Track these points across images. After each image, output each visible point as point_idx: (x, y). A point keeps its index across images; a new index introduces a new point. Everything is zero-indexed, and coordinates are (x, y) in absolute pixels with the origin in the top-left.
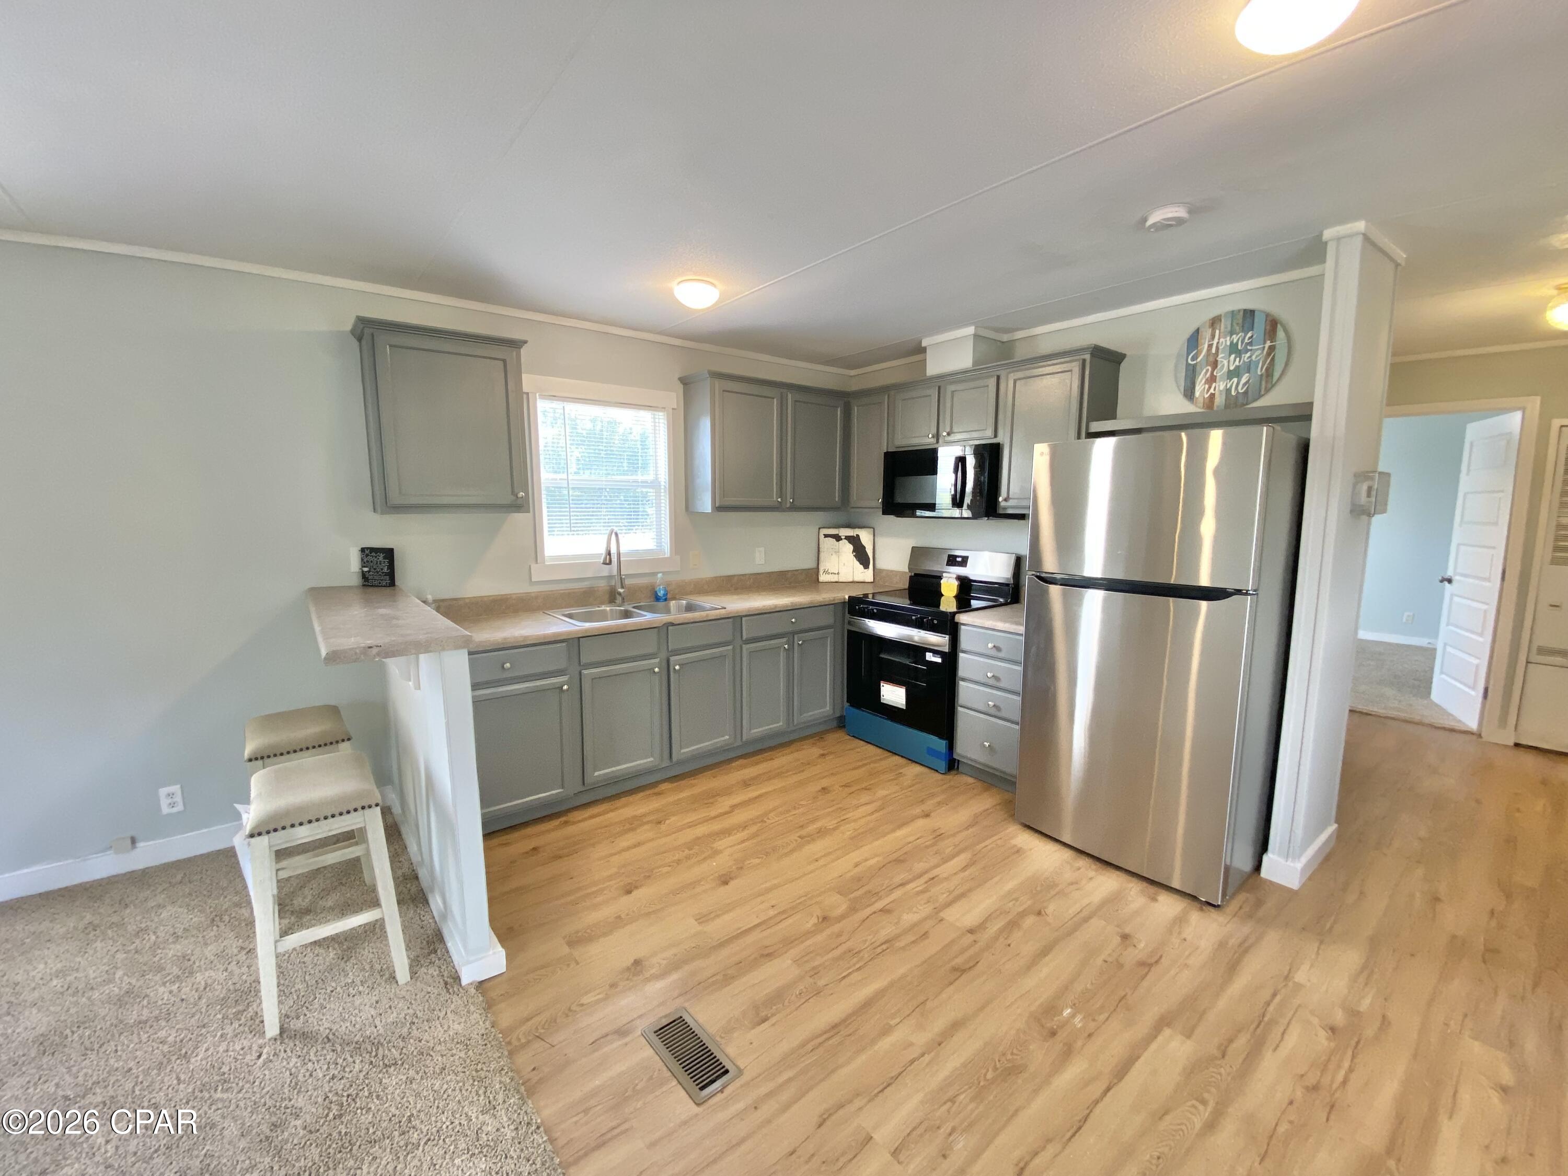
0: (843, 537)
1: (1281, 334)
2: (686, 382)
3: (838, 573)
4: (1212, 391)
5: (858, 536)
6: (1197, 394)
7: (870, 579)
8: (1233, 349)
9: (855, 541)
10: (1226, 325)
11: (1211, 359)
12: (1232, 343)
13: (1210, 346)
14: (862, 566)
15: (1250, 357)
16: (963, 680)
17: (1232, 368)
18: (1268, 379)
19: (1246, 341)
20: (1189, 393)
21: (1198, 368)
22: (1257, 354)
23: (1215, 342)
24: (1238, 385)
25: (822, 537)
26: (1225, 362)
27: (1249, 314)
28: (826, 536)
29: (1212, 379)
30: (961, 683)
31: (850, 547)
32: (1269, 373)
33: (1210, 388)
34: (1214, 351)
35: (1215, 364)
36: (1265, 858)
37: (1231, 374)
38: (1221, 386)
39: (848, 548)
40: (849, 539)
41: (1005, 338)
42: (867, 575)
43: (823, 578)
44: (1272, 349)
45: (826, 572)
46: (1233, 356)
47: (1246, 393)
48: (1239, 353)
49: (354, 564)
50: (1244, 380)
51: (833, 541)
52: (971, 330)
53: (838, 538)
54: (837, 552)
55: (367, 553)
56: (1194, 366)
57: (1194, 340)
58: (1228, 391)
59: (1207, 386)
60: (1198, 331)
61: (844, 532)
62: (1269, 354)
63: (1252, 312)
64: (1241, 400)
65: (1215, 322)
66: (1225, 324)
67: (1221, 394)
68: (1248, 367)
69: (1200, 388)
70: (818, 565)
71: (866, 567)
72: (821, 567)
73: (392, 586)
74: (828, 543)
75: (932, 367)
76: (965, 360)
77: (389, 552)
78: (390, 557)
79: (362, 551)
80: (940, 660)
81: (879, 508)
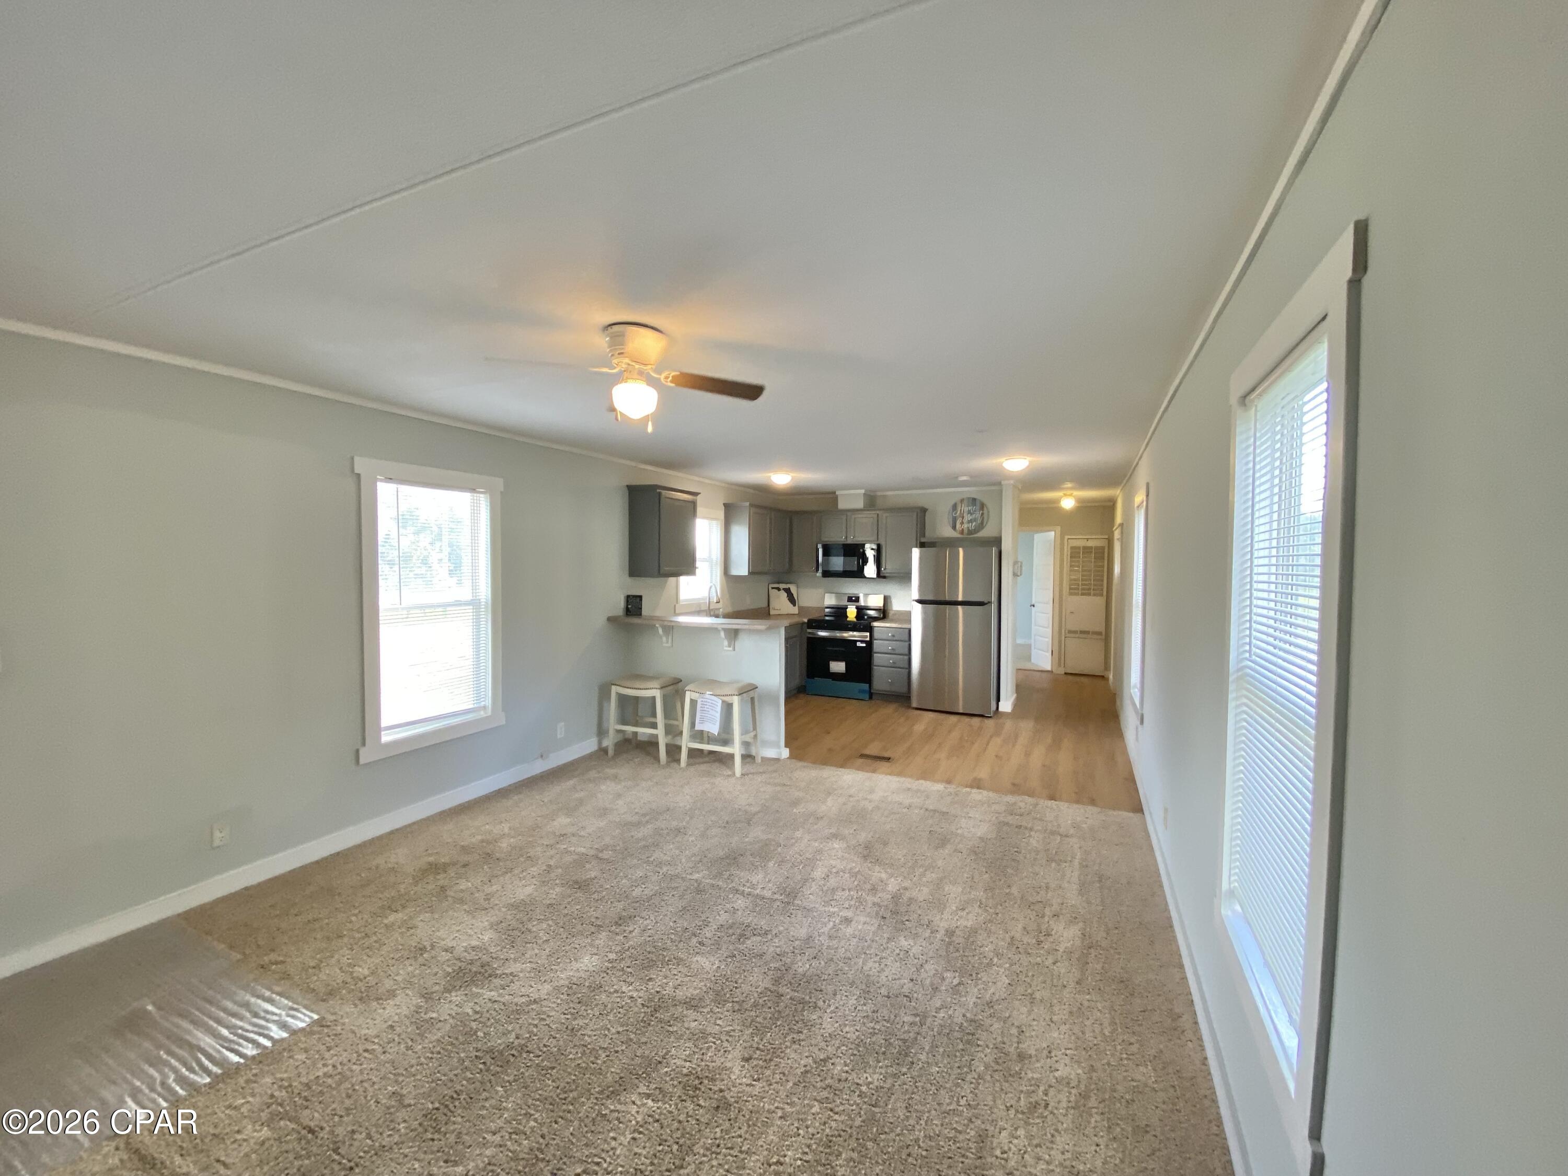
0: (782, 589)
1: (985, 509)
2: (727, 507)
3: (780, 609)
5: (789, 588)
6: (958, 528)
7: (797, 612)
8: (969, 512)
9: (788, 591)
11: (962, 515)
12: (969, 510)
13: (961, 510)
14: (792, 605)
15: (975, 516)
16: (876, 653)
17: (969, 520)
18: (981, 526)
19: (973, 510)
20: (954, 527)
21: (957, 518)
22: (978, 515)
23: (963, 509)
24: (972, 526)
25: (770, 589)
27: (974, 500)
28: (773, 588)
29: (962, 523)
30: (875, 655)
31: (786, 594)
32: (982, 523)
33: (962, 526)
34: (962, 512)
35: (963, 518)
36: (1000, 703)
37: (969, 522)
38: (966, 526)
39: (784, 595)
40: (785, 589)
41: (872, 494)
42: (795, 610)
43: (772, 612)
44: (983, 514)
45: (774, 609)
46: (969, 515)
47: (975, 529)
48: (971, 514)
49: (622, 604)
50: (974, 524)
51: (776, 591)
52: (863, 491)
53: (779, 589)
54: (779, 597)
55: (629, 598)
57: (955, 507)
58: (968, 528)
59: (960, 526)
60: (956, 503)
61: (782, 586)
62: (981, 516)
64: (973, 532)
65: (962, 501)
66: (965, 503)
67: (966, 529)
68: (975, 520)
69: (958, 526)
70: (769, 605)
71: (794, 605)
72: (771, 607)
73: (641, 615)
74: (773, 593)
75: (842, 505)
76: (860, 504)
77: (640, 597)
78: (641, 600)
79: (628, 597)
80: (864, 645)
81: (813, 572)
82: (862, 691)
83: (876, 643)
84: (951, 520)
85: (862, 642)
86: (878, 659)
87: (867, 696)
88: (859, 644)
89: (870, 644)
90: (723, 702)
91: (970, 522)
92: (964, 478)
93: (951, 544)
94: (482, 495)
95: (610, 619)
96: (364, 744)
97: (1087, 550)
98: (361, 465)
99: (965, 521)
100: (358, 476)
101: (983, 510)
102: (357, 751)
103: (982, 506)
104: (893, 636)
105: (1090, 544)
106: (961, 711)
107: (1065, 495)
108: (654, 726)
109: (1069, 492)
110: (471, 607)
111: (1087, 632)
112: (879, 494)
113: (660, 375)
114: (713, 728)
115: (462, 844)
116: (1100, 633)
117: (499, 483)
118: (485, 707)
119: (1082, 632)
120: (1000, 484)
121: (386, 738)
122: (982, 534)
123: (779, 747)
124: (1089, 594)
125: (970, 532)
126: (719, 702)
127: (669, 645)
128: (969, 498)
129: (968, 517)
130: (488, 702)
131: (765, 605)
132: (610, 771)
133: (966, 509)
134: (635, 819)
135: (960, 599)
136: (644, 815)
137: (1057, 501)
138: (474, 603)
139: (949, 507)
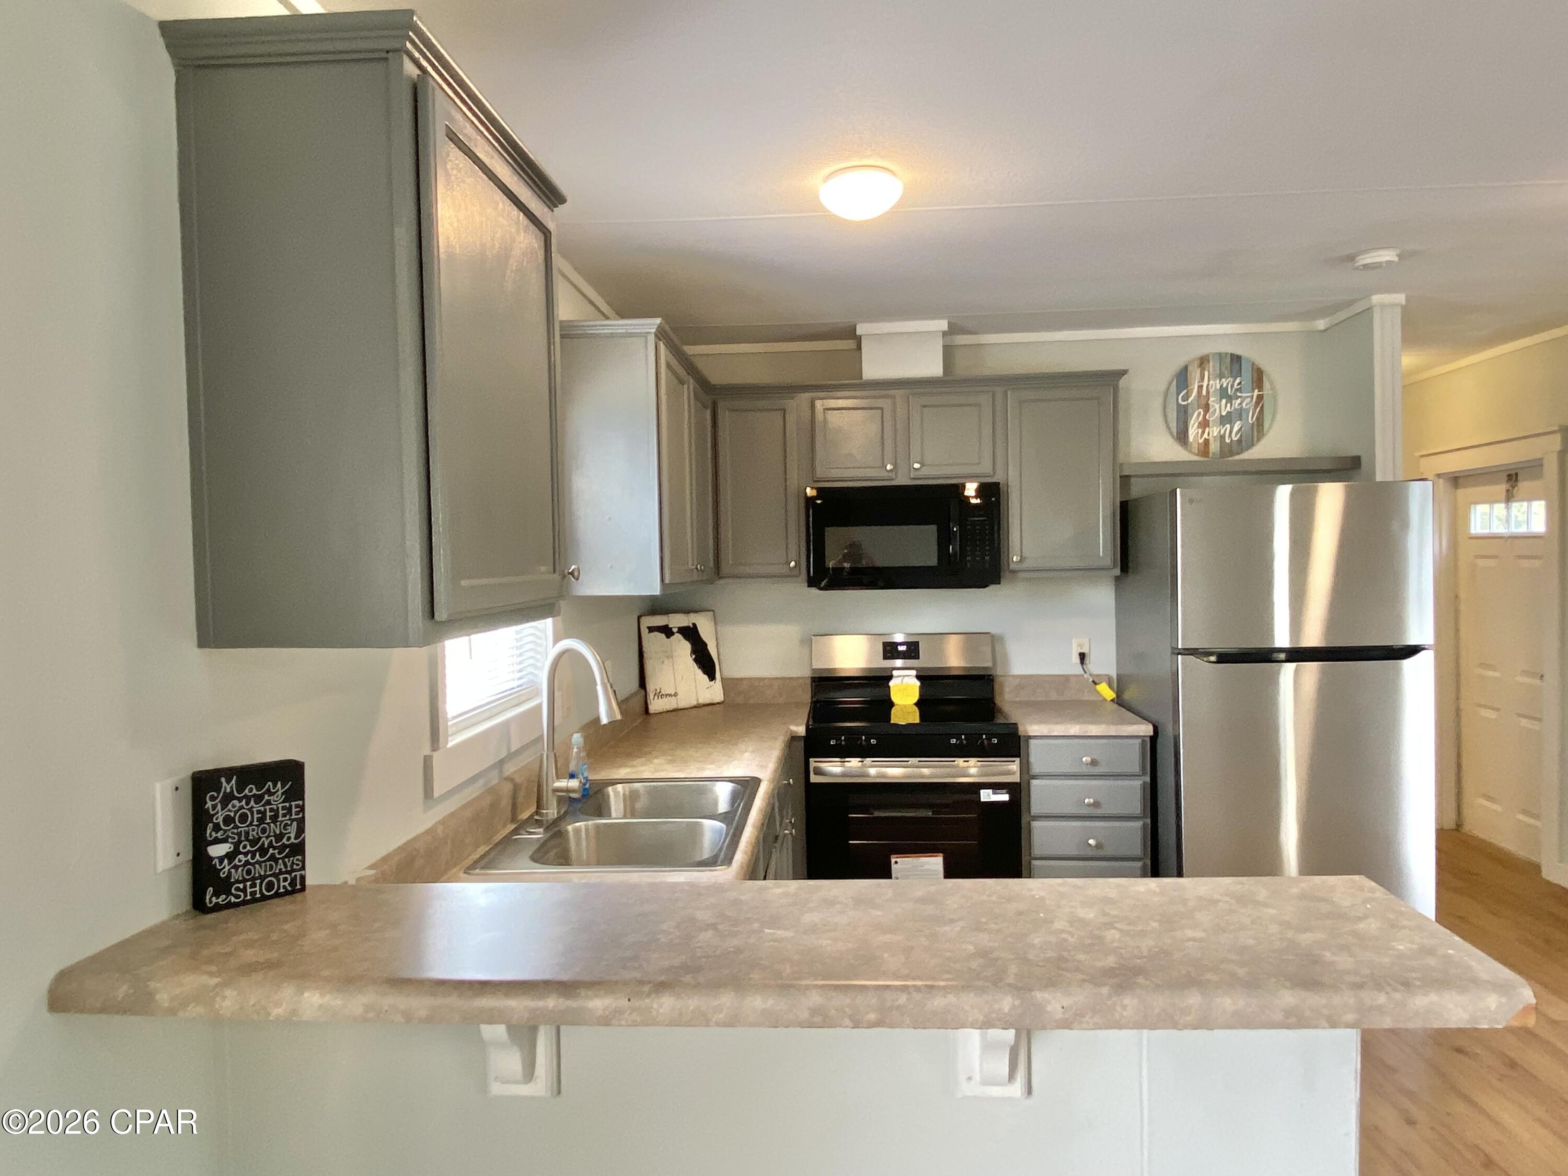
0: (675, 630)
1: (1266, 385)
3: (676, 695)
4: (1206, 436)
5: (694, 625)
6: (1191, 438)
7: (720, 697)
8: (1223, 393)
9: (691, 634)
10: (1214, 367)
11: (1203, 402)
12: (1221, 386)
13: (1200, 387)
14: (706, 677)
15: (1240, 404)
16: (1039, 819)
17: (1224, 414)
18: (1259, 429)
19: (1235, 386)
20: (1182, 437)
21: (1190, 411)
22: (1246, 401)
23: (1205, 384)
24: (1234, 432)
25: (645, 631)
26: (1217, 406)
27: (1236, 359)
28: (651, 629)
29: (1204, 424)
30: (1035, 824)
31: (687, 647)
32: (1260, 422)
33: (1203, 432)
34: (1204, 393)
35: (1207, 408)
37: (1223, 419)
38: (1214, 431)
39: (683, 647)
40: (684, 631)
42: (715, 692)
43: (656, 706)
44: (1260, 398)
45: (659, 695)
46: (1224, 401)
47: (1240, 441)
48: (1230, 399)
50: (1236, 427)
51: (661, 637)
52: (939, 324)
53: (667, 631)
54: (671, 656)
56: (1186, 407)
57: (1182, 378)
58: (1222, 437)
59: (1200, 431)
60: (1186, 368)
61: (677, 621)
62: (1257, 403)
63: (1239, 358)
64: (1235, 447)
65: (1203, 361)
66: (1212, 365)
67: (1215, 441)
68: (1240, 414)
69: (1193, 432)
70: (643, 684)
71: (712, 677)
72: (651, 686)
74: (654, 642)
75: (873, 367)
76: (931, 366)
80: (1004, 797)
81: (790, 576)
83: (1038, 789)
84: (1173, 415)
85: (996, 787)
86: (1045, 836)
88: (987, 796)
89: (1018, 789)
91: (1225, 420)
99: (1212, 417)
101: (1260, 386)
103: (1258, 378)
104: (1094, 763)
122: (1258, 452)
125: (1228, 450)
128: (1220, 356)
129: (1220, 408)
131: (635, 683)
133: (1216, 384)
139: (1163, 378)
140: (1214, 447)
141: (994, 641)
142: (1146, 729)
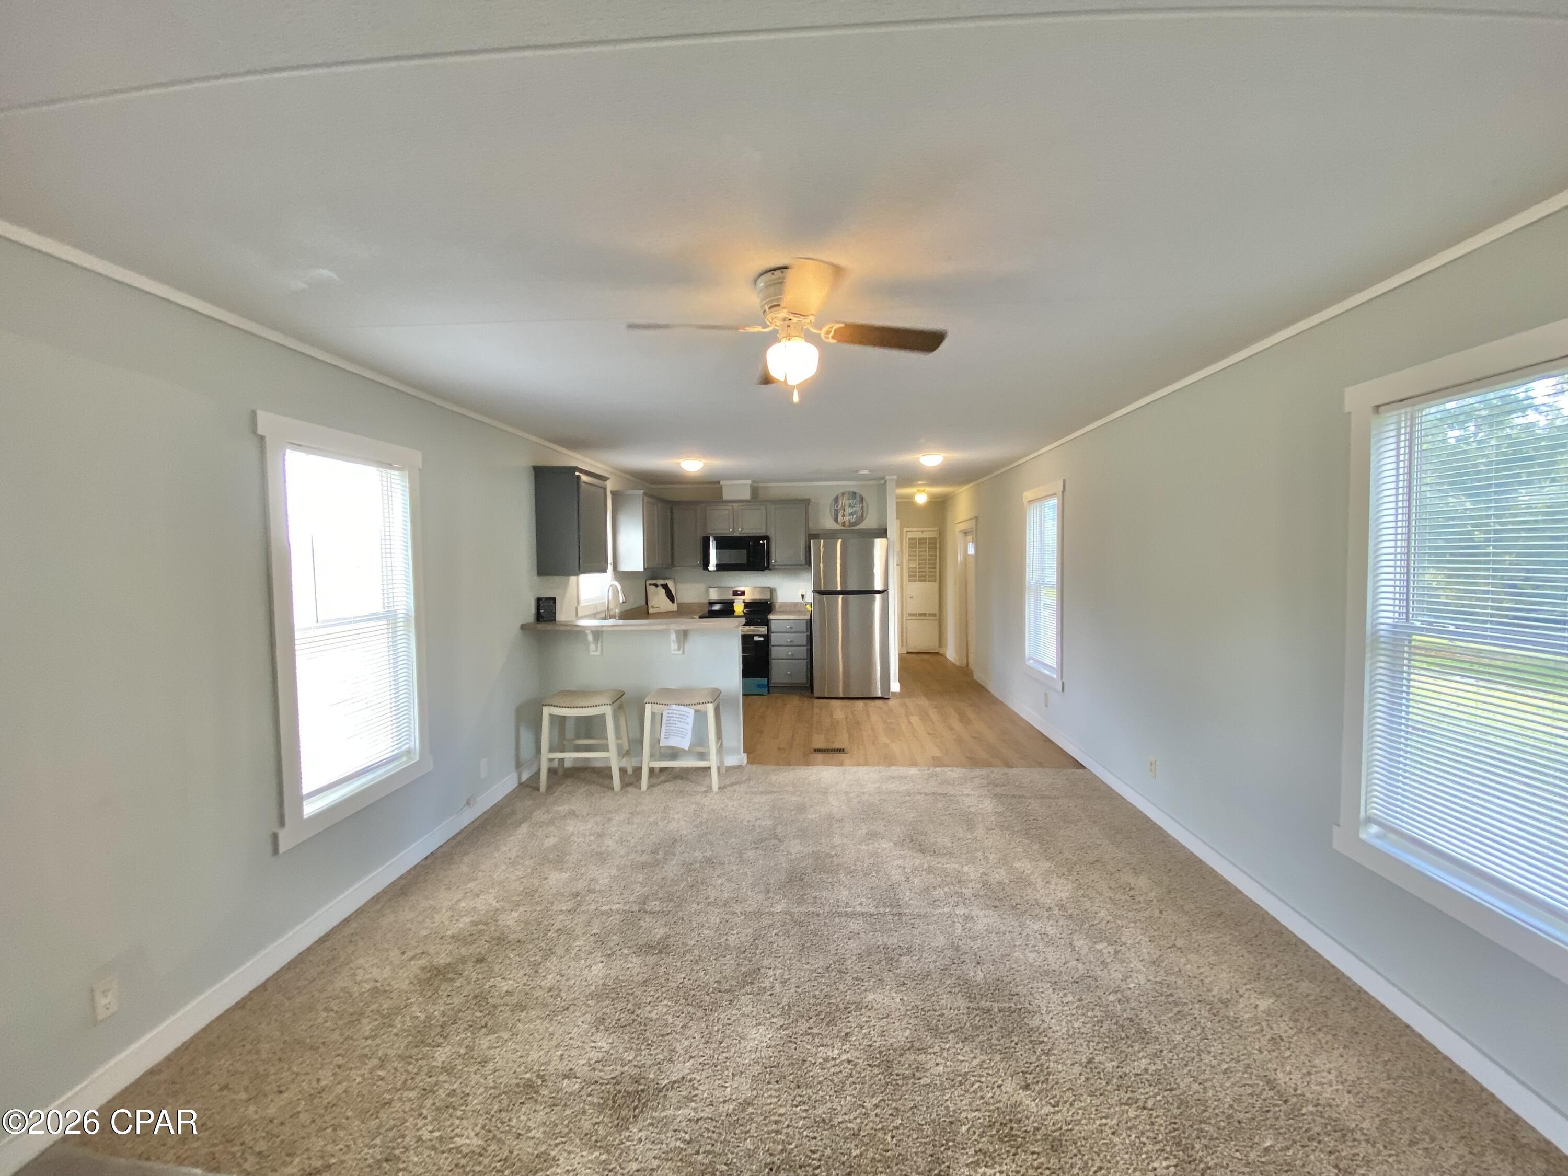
0: (659, 585)
1: (865, 502)
2: (615, 495)
3: (659, 606)
4: (844, 520)
5: (666, 583)
6: (839, 520)
7: (676, 609)
8: (850, 505)
9: (665, 587)
11: (843, 508)
12: (849, 503)
13: (842, 503)
14: (670, 601)
15: (855, 509)
16: (775, 646)
17: (850, 512)
18: (861, 518)
19: (854, 503)
20: (836, 520)
21: (839, 511)
22: (857, 508)
23: (844, 502)
24: (853, 519)
25: (648, 585)
27: (854, 493)
28: (650, 584)
29: (844, 516)
30: (773, 648)
31: (663, 591)
32: (862, 515)
33: (843, 518)
34: (844, 505)
35: (844, 510)
36: (891, 685)
38: (847, 518)
39: (662, 591)
40: (663, 585)
41: (757, 485)
42: (674, 607)
43: (651, 611)
44: (863, 506)
45: (653, 607)
46: (850, 508)
47: (856, 521)
48: (852, 507)
50: (855, 516)
51: (653, 587)
52: (749, 482)
53: (656, 586)
54: (657, 594)
55: (540, 602)
56: (837, 509)
57: (836, 500)
58: (848, 520)
60: (838, 496)
61: (660, 582)
62: (861, 508)
64: (854, 524)
65: (843, 494)
66: (846, 496)
68: (855, 513)
69: (840, 518)
70: (647, 603)
71: (673, 601)
72: (650, 605)
73: (555, 620)
74: (651, 589)
75: (726, 496)
76: (747, 495)
77: (554, 599)
78: (555, 602)
79: (539, 600)
80: (761, 639)
81: (698, 565)
82: (759, 686)
83: (774, 639)
84: (833, 512)
85: (759, 636)
86: (775, 652)
87: (765, 691)
88: (756, 638)
89: (767, 637)
90: (696, 711)
91: (851, 514)
92: (865, 472)
93: (831, 536)
94: (396, 473)
95: (523, 627)
96: (282, 824)
97: (922, 541)
98: (266, 421)
99: (847, 513)
100: (262, 438)
101: (863, 503)
102: (275, 837)
103: (862, 499)
104: (791, 628)
105: (927, 535)
106: (841, 695)
107: (919, 491)
108: (605, 748)
109: (922, 489)
110: (385, 622)
111: (925, 615)
112: (761, 485)
113: (820, 329)
114: (684, 743)
115: (449, 933)
116: (935, 615)
117: (417, 457)
118: (409, 752)
119: (920, 615)
120: (883, 478)
121: (310, 808)
122: (862, 526)
123: (739, 754)
124: (925, 581)
125: (851, 524)
126: (691, 712)
127: (598, 653)
128: (849, 492)
129: (849, 510)
130: (415, 742)
131: (644, 603)
132: (564, 808)
133: (847, 502)
134: (645, 858)
135: (839, 589)
136: (655, 852)
137: (911, 497)
138: (389, 616)
139: (830, 499)
140: (847, 524)
141: (772, 591)
142: (808, 617)
